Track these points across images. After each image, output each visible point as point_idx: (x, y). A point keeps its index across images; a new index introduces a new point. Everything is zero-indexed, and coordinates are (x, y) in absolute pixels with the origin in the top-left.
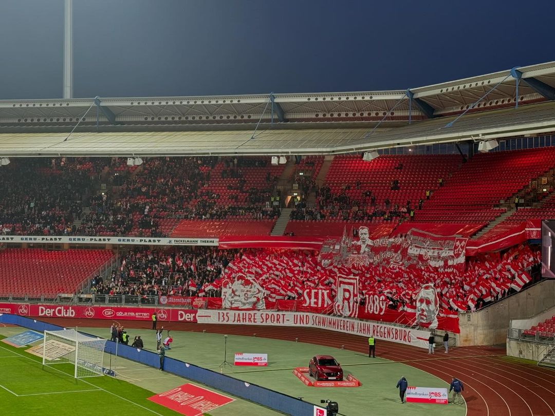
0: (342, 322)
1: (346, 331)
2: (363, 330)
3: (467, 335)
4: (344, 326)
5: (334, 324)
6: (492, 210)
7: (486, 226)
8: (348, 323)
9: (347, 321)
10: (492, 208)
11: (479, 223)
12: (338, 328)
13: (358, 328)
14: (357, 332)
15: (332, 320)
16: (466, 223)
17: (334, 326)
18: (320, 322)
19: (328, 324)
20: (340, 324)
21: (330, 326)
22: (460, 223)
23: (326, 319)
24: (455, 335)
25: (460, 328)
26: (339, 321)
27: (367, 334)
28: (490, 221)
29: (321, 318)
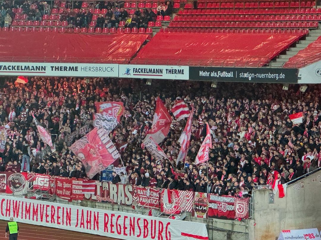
0: (49, 209)
1: (55, 225)
2: (87, 222)
3: (268, 227)
4: (52, 216)
5: (35, 212)
6: (314, 11)
7: (303, 38)
8: (61, 211)
9: (59, 208)
10: (314, 7)
11: (291, 33)
12: (42, 221)
13: (78, 219)
14: (76, 226)
15: (32, 205)
16: (270, 32)
17: (35, 217)
18: (9, 210)
19: (24, 213)
20: (45, 212)
21: (28, 216)
22: (259, 32)
23: (21, 204)
24: (246, 228)
25: (256, 215)
26: (43, 207)
27: (94, 229)
28: (310, 30)
29: (12, 203)
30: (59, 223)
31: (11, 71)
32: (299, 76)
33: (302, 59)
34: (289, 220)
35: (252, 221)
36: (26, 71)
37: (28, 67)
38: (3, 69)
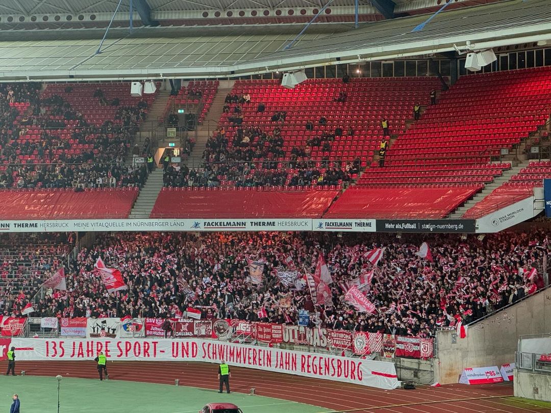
0: (251, 352)
1: (257, 367)
2: (286, 363)
3: (451, 366)
4: (254, 359)
5: (238, 355)
6: (489, 166)
7: (480, 191)
8: (262, 353)
9: (260, 351)
10: (489, 163)
11: (468, 186)
12: (245, 363)
13: (277, 361)
14: (276, 367)
15: (235, 349)
16: (448, 187)
17: (239, 359)
18: (216, 353)
19: (229, 356)
20: (247, 355)
21: (232, 358)
22: (439, 187)
23: (225, 347)
24: (431, 366)
25: (441, 355)
26: (246, 350)
27: (292, 369)
28: (486, 184)
29: (217, 347)
30: (260, 365)
31: (215, 226)
32: (476, 226)
33: (479, 210)
34: (471, 359)
35: (437, 360)
36: (228, 226)
37: (230, 223)
38: (208, 225)
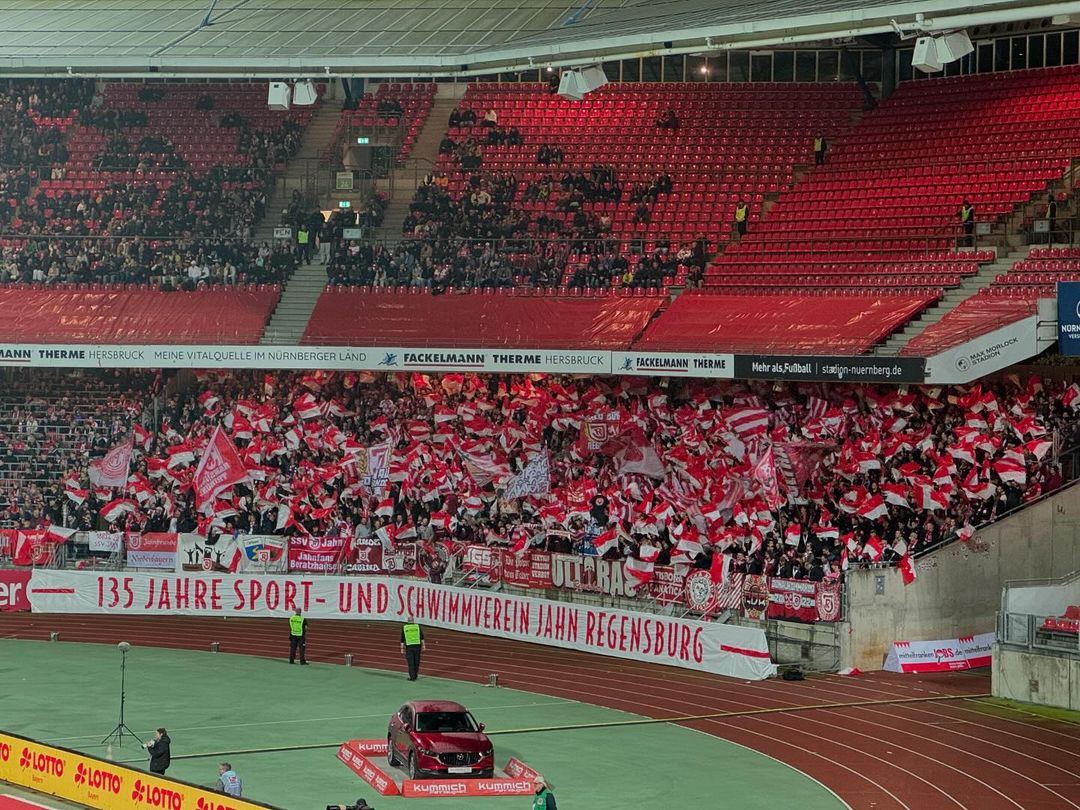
0: (491, 604)
1: (502, 633)
2: (558, 627)
3: (874, 637)
4: (496, 618)
5: (466, 610)
6: (954, 256)
7: (934, 304)
8: (511, 607)
9: (508, 602)
10: (953, 249)
11: (912, 294)
12: (477, 624)
13: (540, 622)
14: (538, 634)
15: (461, 598)
16: (875, 294)
17: (466, 618)
18: (422, 606)
19: (447, 611)
20: (483, 610)
21: (453, 616)
22: (856, 295)
23: (442, 595)
24: (836, 637)
25: (854, 615)
26: (481, 602)
27: (569, 639)
28: (947, 289)
29: (426, 594)
30: (507, 629)
31: (425, 363)
32: (926, 371)
33: (931, 341)
34: (911, 624)
35: (846, 626)
36: (450, 363)
37: (454, 356)
38: (411, 360)
